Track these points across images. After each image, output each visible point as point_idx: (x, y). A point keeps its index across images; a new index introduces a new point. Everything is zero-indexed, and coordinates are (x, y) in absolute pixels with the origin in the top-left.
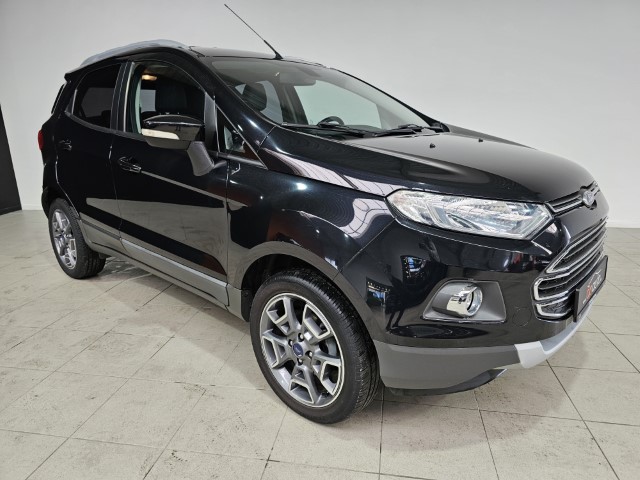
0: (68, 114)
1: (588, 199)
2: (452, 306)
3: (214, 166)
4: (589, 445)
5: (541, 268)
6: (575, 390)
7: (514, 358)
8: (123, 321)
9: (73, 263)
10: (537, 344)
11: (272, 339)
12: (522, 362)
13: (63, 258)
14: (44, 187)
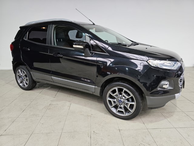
0: (25, 39)
3: (91, 55)
7: (175, 97)
8: (52, 101)
9: (26, 85)
11: (111, 100)
13: (21, 84)
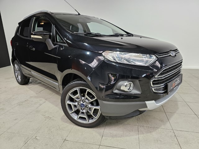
0: (18, 34)
1: (172, 54)
2: (122, 88)
3: (54, 47)
4: (173, 138)
5: (153, 76)
6: (172, 120)
7: (146, 106)
8: (31, 97)
9: (20, 80)
10: (154, 101)
11: (71, 103)
12: (148, 107)
13: (17, 78)
14: (12, 57)
